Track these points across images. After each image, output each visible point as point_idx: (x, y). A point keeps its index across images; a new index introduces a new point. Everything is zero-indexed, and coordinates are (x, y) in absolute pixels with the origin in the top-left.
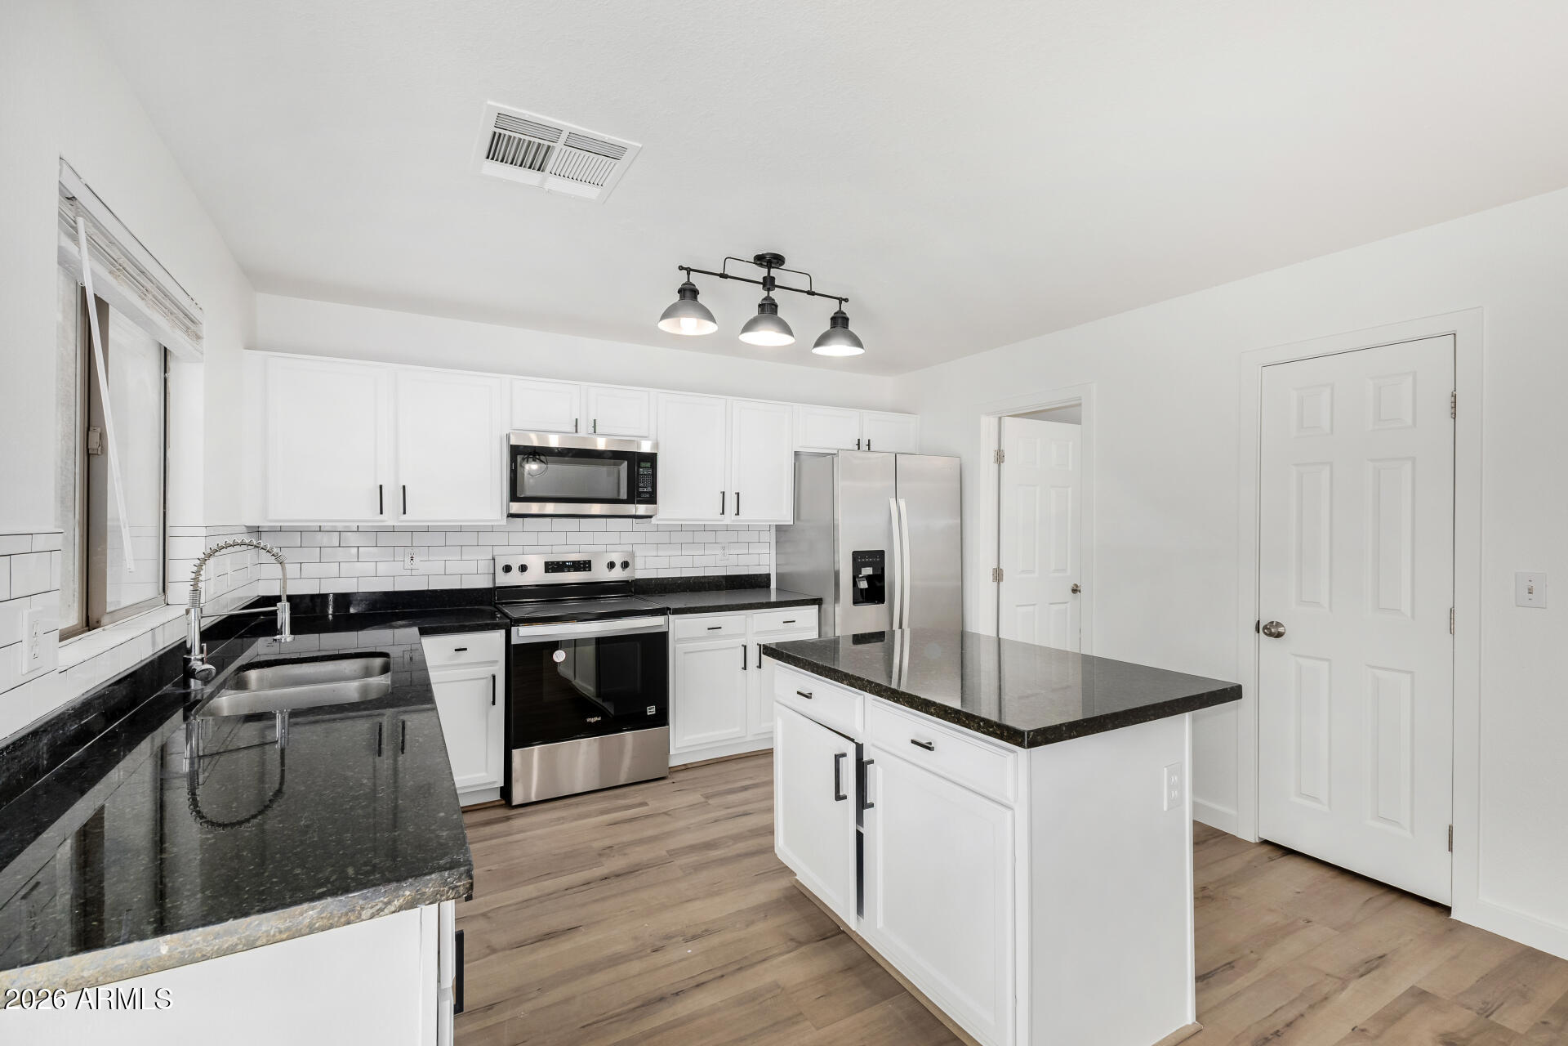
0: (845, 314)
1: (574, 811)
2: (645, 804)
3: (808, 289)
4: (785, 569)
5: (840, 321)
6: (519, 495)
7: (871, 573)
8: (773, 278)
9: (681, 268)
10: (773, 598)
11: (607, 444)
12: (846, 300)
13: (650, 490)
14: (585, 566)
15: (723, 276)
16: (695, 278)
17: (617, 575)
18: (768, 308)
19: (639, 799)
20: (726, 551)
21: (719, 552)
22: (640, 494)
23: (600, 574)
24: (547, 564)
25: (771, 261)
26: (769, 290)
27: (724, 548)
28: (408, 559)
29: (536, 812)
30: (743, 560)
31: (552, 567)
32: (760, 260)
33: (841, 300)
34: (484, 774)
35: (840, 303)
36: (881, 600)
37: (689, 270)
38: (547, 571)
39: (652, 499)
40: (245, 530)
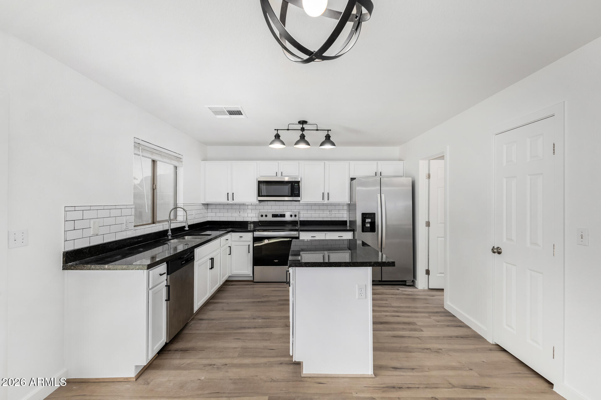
0: (329, 135)
1: (268, 286)
2: (286, 288)
3: (316, 129)
4: (351, 219)
5: (328, 137)
6: (260, 195)
7: (370, 221)
8: (304, 128)
9: (275, 130)
10: (348, 229)
11: (289, 179)
12: (330, 130)
13: (298, 192)
14: (283, 216)
15: (288, 130)
16: (279, 132)
17: (293, 219)
18: (303, 137)
19: (284, 286)
20: (331, 212)
21: (328, 212)
22: (294, 194)
23: (288, 218)
24: (273, 215)
25: (303, 122)
26: (303, 131)
27: (330, 211)
28: (239, 213)
29: (257, 284)
30: (337, 215)
31: (274, 216)
32: (300, 122)
33: (328, 130)
34: (247, 272)
35: (328, 131)
36: (374, 231)
37: (277, 130)
38: (272, 217)
39: (298, 195)
40: (201, 204)
